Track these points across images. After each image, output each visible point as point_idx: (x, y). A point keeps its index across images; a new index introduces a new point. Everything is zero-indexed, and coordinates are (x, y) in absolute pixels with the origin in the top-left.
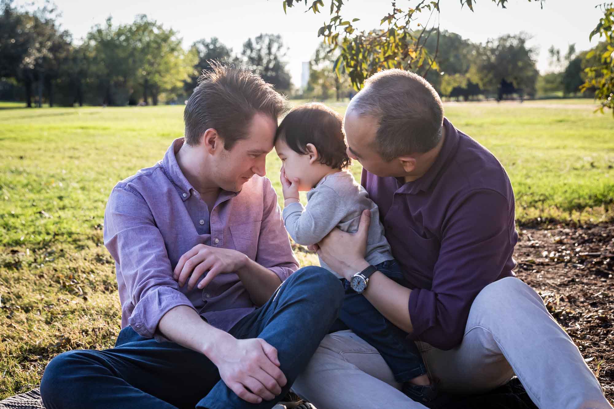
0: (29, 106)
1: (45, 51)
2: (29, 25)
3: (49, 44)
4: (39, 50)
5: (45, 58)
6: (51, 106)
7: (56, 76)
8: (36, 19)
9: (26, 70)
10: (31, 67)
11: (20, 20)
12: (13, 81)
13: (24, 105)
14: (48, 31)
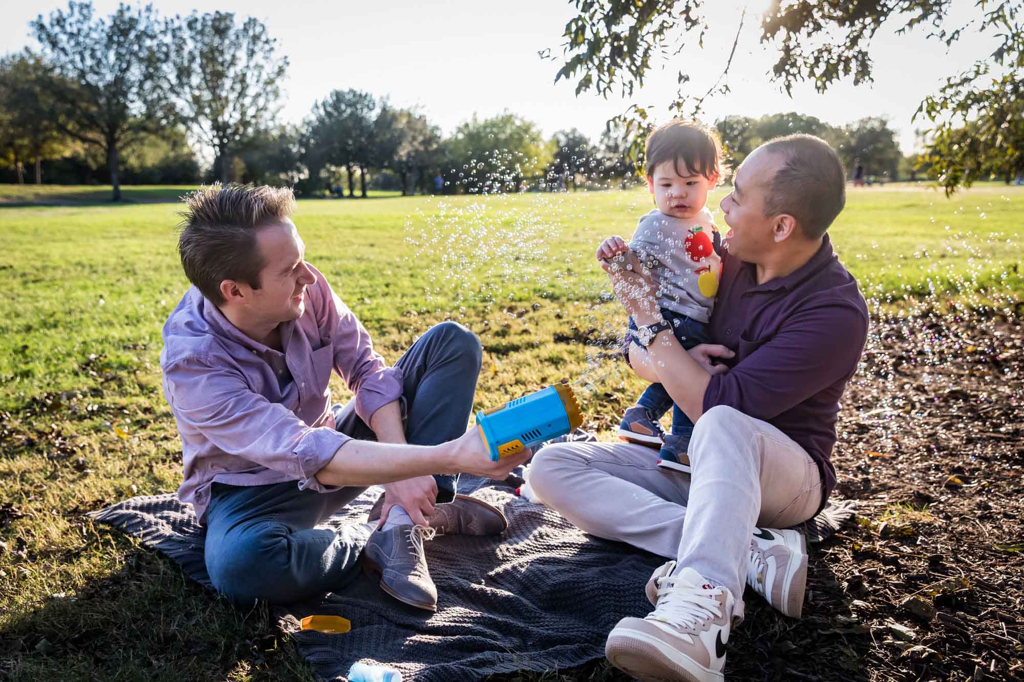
0: (404, 195)
1: (416, 143)
2: (404, 120)
3: (421, 138)
4: (411, 143)
5: (417, 151)
6: (423, 194)
7: (427, 167)
8: (409, 115)
9: (400, 162)
10: (404, 159)
11: (395, 117)
12: (388, 172)
13: (399, 193)
14: (419, 126)
